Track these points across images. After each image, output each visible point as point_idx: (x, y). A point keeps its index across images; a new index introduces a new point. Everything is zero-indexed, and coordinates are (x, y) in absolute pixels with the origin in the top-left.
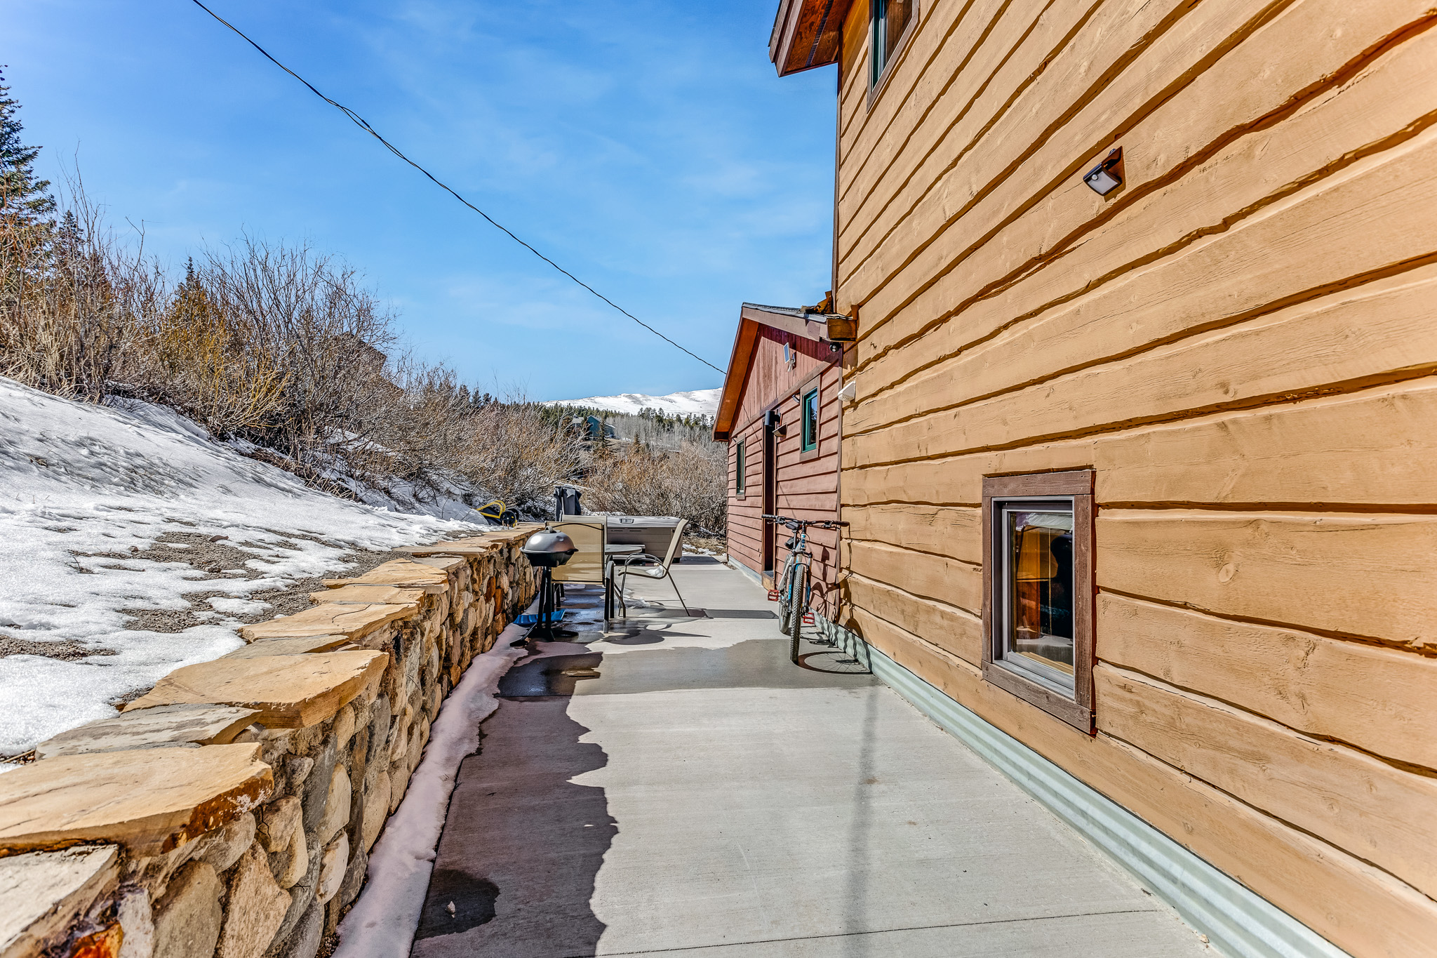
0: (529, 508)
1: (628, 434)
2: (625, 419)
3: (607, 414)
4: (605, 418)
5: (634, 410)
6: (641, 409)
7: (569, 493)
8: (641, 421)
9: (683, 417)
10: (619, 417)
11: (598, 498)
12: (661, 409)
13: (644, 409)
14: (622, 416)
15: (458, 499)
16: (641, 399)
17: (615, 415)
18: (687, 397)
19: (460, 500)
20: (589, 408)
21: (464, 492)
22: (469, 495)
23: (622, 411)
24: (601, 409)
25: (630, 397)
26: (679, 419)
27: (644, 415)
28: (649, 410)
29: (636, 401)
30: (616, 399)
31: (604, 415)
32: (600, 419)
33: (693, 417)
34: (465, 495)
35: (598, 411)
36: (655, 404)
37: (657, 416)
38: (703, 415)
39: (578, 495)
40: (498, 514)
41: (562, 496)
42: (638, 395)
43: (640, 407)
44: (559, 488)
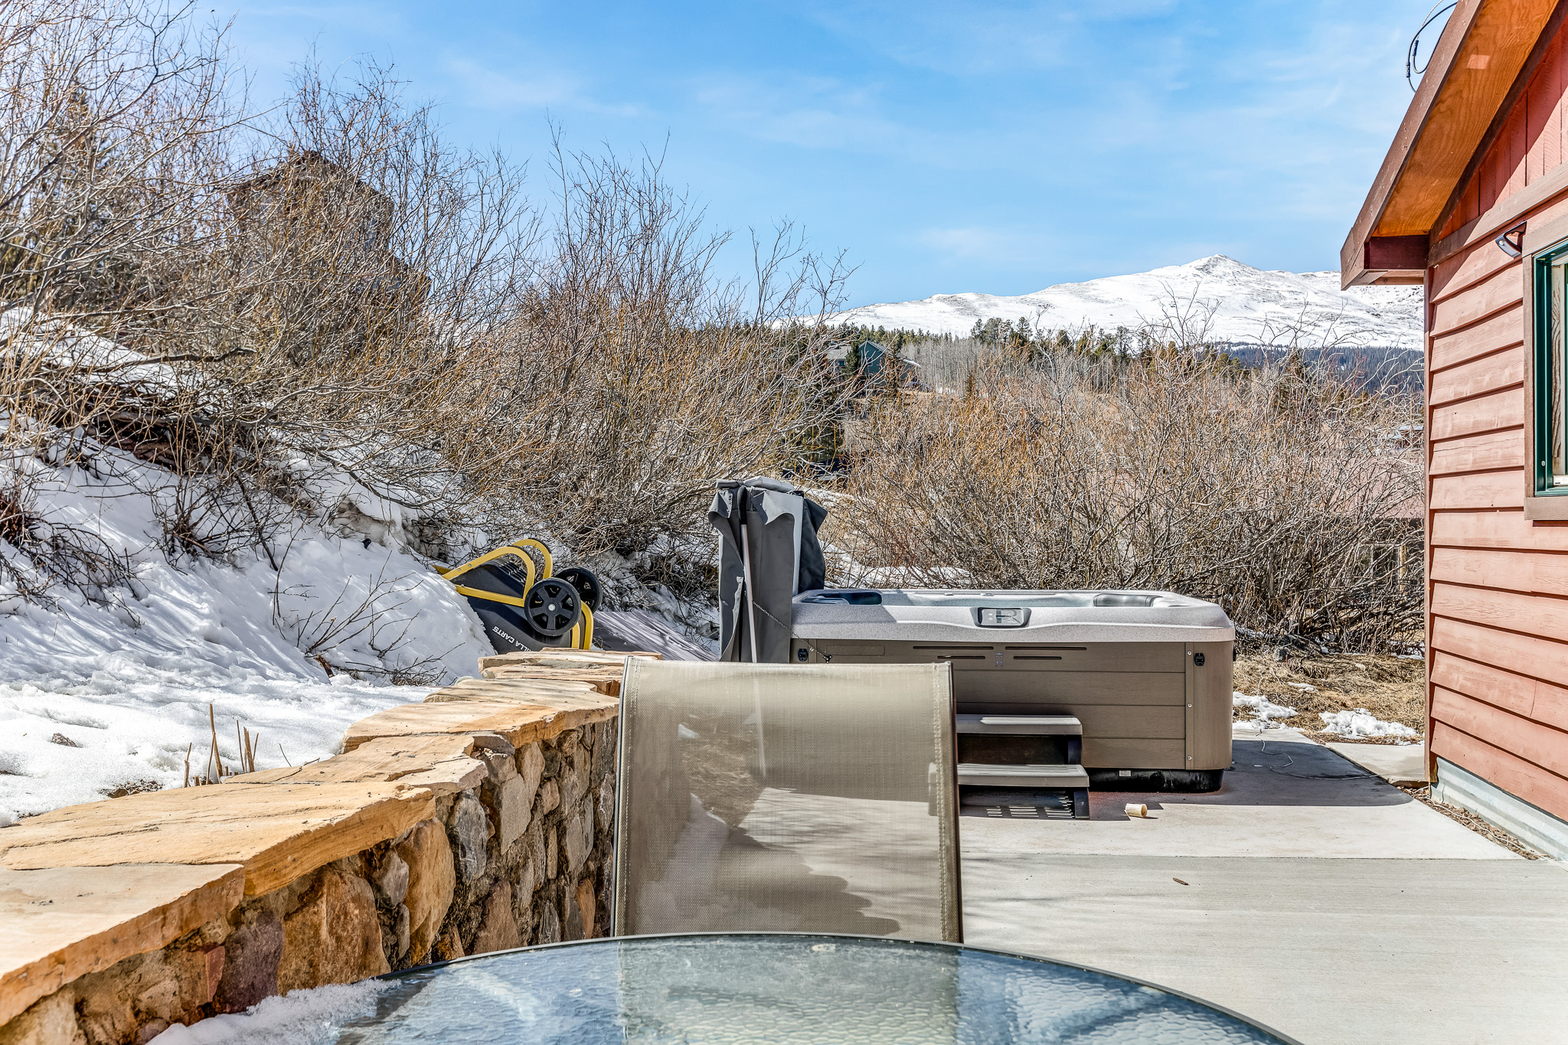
0: (658, 560)
1: (951, 379)
2: (942, 347)
3: (902, 339)
4: (899, 346)
5: (962, 327)
6: (979, 324)
7: (773, 507)
8: (980, 349)
9: (1075, 337)
10: (930, 343)
11: (885, 525)
12: (1023, 320)
13: (985, 321)
14: (936, 340)
15: (389, 538)
16: (976, 305)
17: (918, 339)
18: (1080, 294)
19: (395, 541)
20: (864, 327)
21: (414, 514)
22: (435, 522)
23: (935, 331)
24: (889, 329)
25: (953, 301)
26: (1064, 340)
27: (987, 335)
28: (995, 323)
29: (965, 308)
30: (920, 307)
31: (896, 339)
32: (885, 347)
33: (1097, 335)
34: (420, 524)
35: (882, 332)
36: (1009, 310)
37: (1014, 335)
38: (1120, 329)
39: (814, 515)
40: (518, 590)
41: (744, 520)
42: (970, 297)
43: (973, 321)
44: (732, 488)
